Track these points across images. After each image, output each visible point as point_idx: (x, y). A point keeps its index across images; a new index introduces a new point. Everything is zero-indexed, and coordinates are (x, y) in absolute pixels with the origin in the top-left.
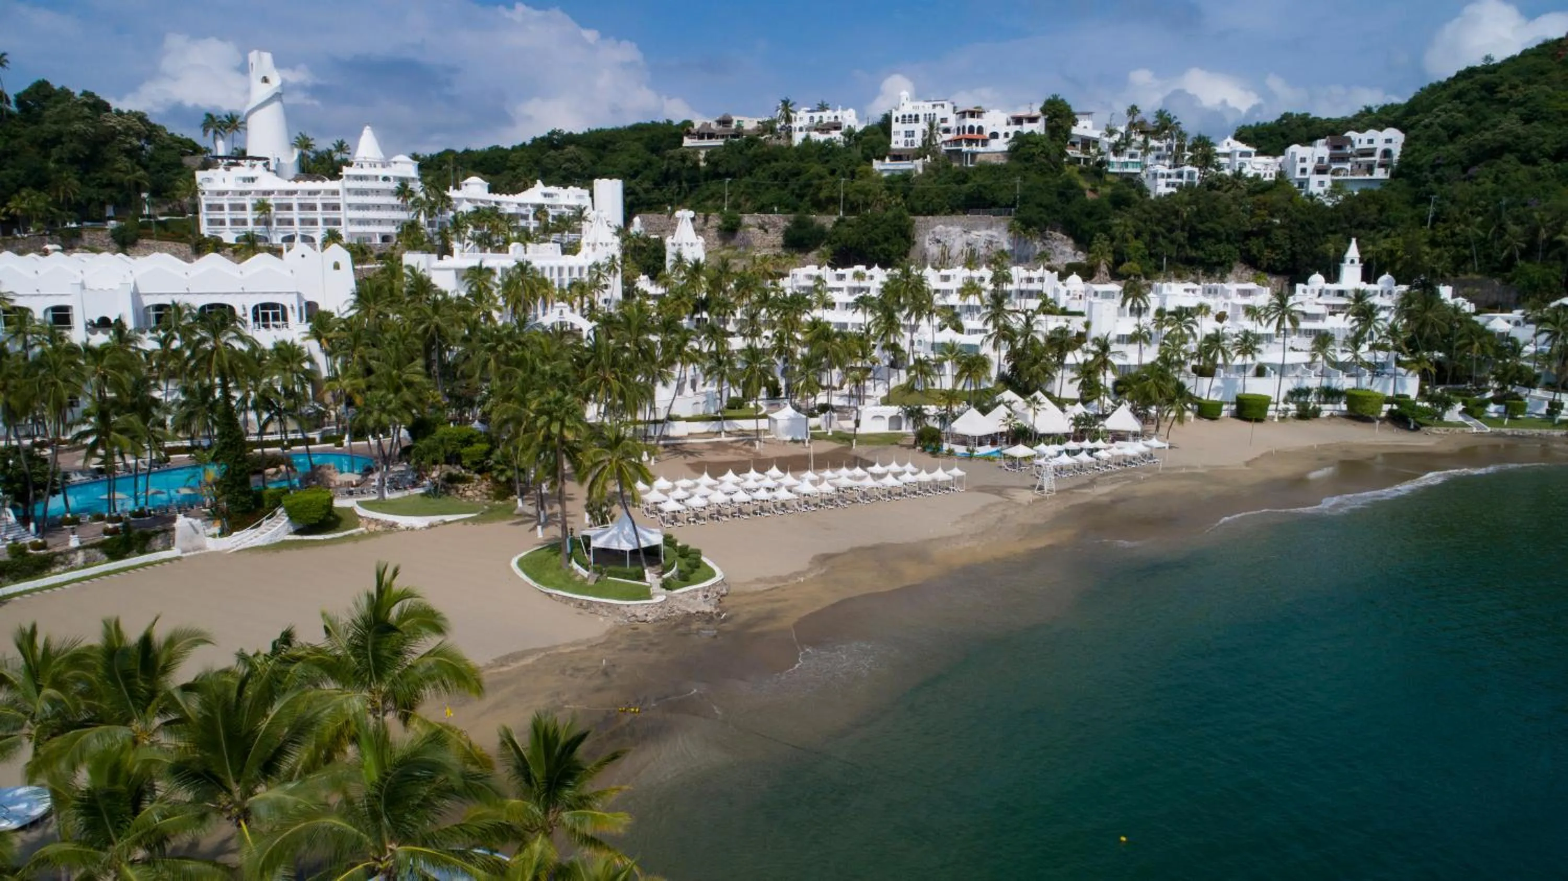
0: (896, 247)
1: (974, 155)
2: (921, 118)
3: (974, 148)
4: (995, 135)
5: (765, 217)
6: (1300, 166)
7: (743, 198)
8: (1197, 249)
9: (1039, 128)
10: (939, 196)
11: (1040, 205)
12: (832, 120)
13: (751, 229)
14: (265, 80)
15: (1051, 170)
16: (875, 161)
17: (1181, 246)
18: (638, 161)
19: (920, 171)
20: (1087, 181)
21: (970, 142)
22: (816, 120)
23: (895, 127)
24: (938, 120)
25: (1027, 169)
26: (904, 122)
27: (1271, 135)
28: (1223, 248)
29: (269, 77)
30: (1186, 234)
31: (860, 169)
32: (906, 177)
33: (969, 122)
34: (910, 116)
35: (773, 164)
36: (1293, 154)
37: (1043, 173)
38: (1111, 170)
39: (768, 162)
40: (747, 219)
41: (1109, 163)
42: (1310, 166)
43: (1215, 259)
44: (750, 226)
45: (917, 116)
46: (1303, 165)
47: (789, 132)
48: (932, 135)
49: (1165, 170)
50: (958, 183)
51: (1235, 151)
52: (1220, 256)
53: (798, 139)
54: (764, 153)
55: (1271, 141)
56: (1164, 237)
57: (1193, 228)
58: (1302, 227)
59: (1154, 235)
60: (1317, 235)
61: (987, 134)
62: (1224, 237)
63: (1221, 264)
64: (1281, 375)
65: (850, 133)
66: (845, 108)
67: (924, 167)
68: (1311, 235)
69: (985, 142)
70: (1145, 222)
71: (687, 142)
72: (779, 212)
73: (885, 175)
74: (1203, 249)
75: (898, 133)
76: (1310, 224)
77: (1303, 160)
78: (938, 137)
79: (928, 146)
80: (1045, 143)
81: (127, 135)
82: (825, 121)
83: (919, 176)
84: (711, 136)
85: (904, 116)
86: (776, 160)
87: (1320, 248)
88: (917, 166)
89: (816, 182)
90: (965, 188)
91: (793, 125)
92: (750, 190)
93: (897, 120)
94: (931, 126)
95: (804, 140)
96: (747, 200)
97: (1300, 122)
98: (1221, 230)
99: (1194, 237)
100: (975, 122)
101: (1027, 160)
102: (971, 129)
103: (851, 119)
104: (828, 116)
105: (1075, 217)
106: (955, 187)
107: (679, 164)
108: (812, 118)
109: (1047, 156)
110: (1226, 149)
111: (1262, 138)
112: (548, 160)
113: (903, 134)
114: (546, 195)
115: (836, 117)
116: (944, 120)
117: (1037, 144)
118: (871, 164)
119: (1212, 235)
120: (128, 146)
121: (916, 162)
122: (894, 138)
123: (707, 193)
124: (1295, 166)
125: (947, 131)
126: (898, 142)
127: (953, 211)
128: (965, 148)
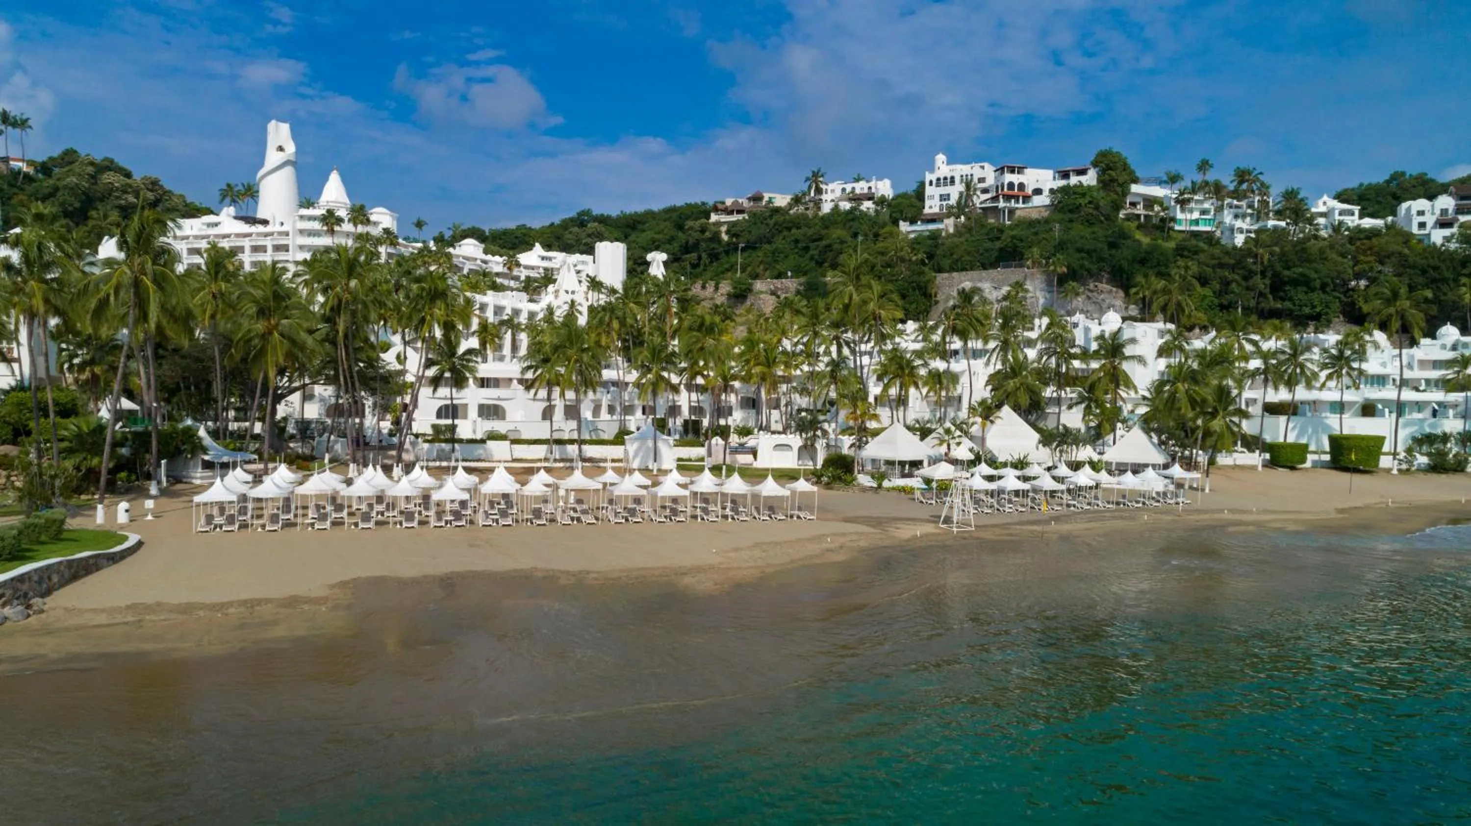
0: (914, 306)
1: (1012, 211)
2: (957, 180)
3: (1013, 203)
4: (1038, 192)
5: (778, 283)
6: (1416, 220)
7: (762, 267)
8: (1283, 299)
9: (1090, 179)
10: (969, 253)
11: (1080, 250)
12: (866, 191)
13: (762, 296)
14: (281, 149)
15: (1102, 222)
16: (901, 223)
17: (1261, 294)
18: (660, 236)
19: (951, 230)
20: (1146, 235)
21: (1008, 198)
22: (848, 190)
23: (929, 191)
24: (975, 180)
25: (1071, 221)
26: (938, 185)
27: (1378, 195)
28: (1316, 297)
29: (284, 146)
30: (1268, 281)
31: (884, 230)
32: (934, 236)
33: (1009, 178)
34: (945, 178)
35: (794, 231)
36: (1409, 209)
37: (1090, 223)
38: (1177, 228)
39: (789, 229)
40: (758, 285)
41: (1173, 219)
42: (1430, 220)
43: (1307, 310)
44: (762, 292)
45: (952, 178)
46: (1421, 219)
47: (818, 204)
48: (969, 196)
49: (1245, 226)
50: (990, 240)
51: (1333, 209)
52: (1314, 307)
53: (826, 208)
54: (785, 221)
55: (1379, 203)
56: (1239, 284)
57: (1276, 275)
58: (1424, 272)
59: (1226, 283)
60: (1445, 280)
61: (1029, 191)
62: (1318, 284)
63: (1316, 318)
64: (1400, 414)
65: (881, 201)
66: (879, 179)
67: (956, 226)
68: (1434, 281)
69: (1026, 199)
70: (1213, 267)
71: (714, 218)
72: (792, 277)
73: (912, 236)
74: (1291, 299)
75: (932, 197)
76: (1436, 268)
77: (1421, 213)
78: (975, 198)
79: (963, 206)
80: (1095, 194)
81: (125, 192)
82: (858, 191)
83: (949, 236)
84: (740, 212)
85: (938, 179)
86: (798, 228)
87: (1451, 296)
88: (949, 225)
89: (836, 246)
90: (998, 244)
91: (824, 197)
92: (769, 259)
93: (931, 183)
94: (968, 186)
95: (832, 210)
96: (766, 270)
97: (1414, 182)
98: (1314, 275)
99: (1277, 287)
100: (1015, 178)
101: (1071, 211)
102: (1011, 185)
103: (884, 188)
104: (861, 187)
105: (1125, 264)
106: (989, 245)
107: (696, 235)
108: (844, 190)
109: (1097, 208)
110: (1322, 209)
111: (1368, 200)
112: (570, 236)
113: (937, 198)
114: (543, 258)
115: (870, 188)
116: (982, 180)
117: (1084, 195)
118: (898, 226)
119: (1304, 282)
120: (123, 202)
121: (946, 221)
122: (928, 203)
123: (726, 266)
124: (1411, 220)
125: (985, 191)
126: (932, 206)
127: (984, 267)
128: (1002, 204)
